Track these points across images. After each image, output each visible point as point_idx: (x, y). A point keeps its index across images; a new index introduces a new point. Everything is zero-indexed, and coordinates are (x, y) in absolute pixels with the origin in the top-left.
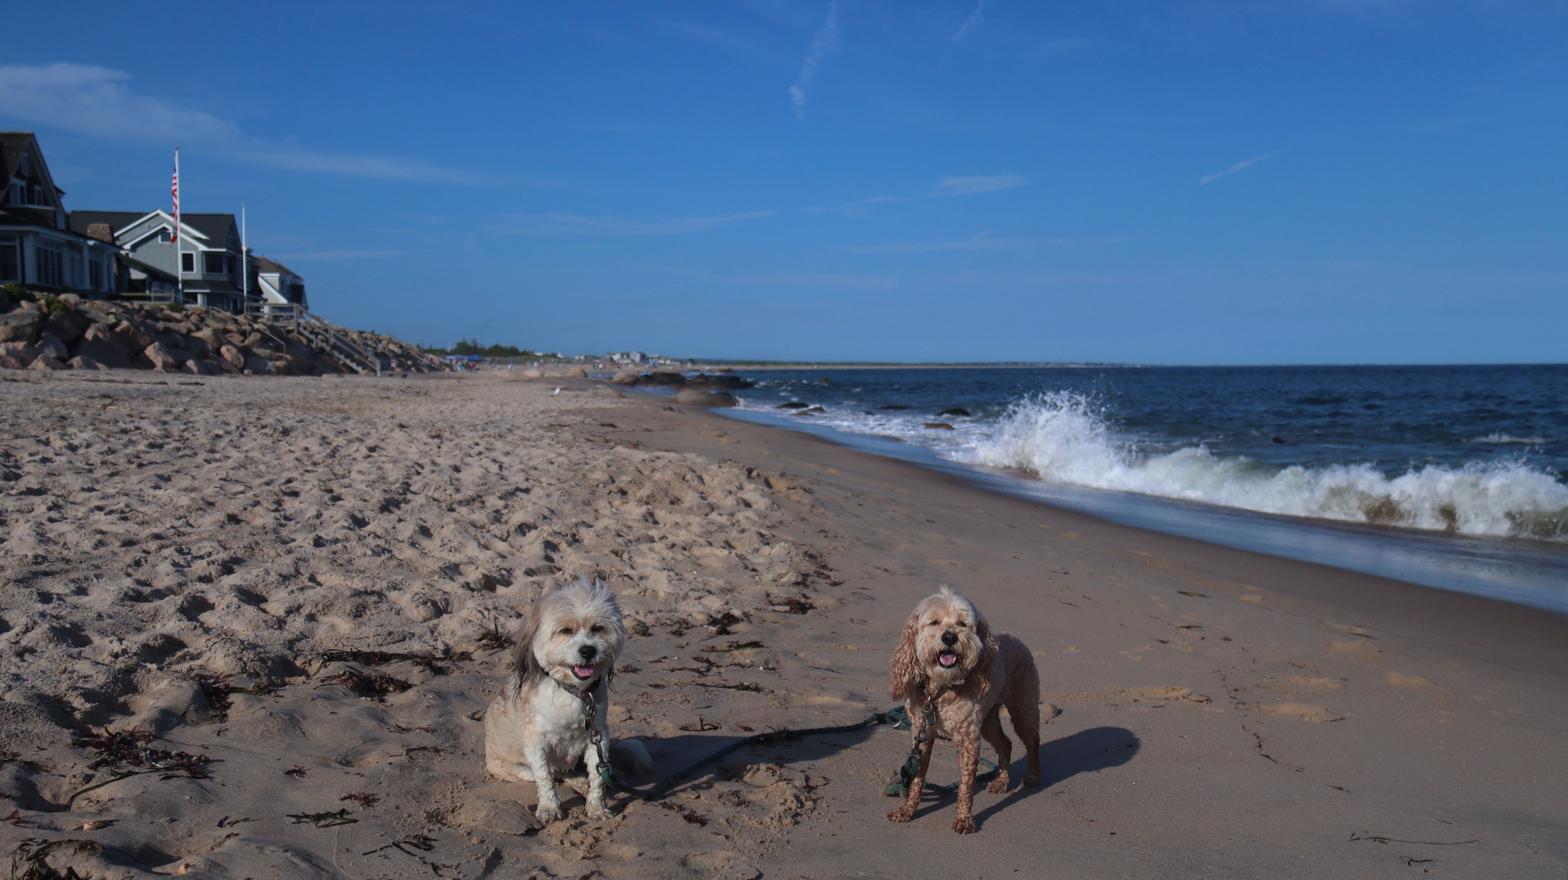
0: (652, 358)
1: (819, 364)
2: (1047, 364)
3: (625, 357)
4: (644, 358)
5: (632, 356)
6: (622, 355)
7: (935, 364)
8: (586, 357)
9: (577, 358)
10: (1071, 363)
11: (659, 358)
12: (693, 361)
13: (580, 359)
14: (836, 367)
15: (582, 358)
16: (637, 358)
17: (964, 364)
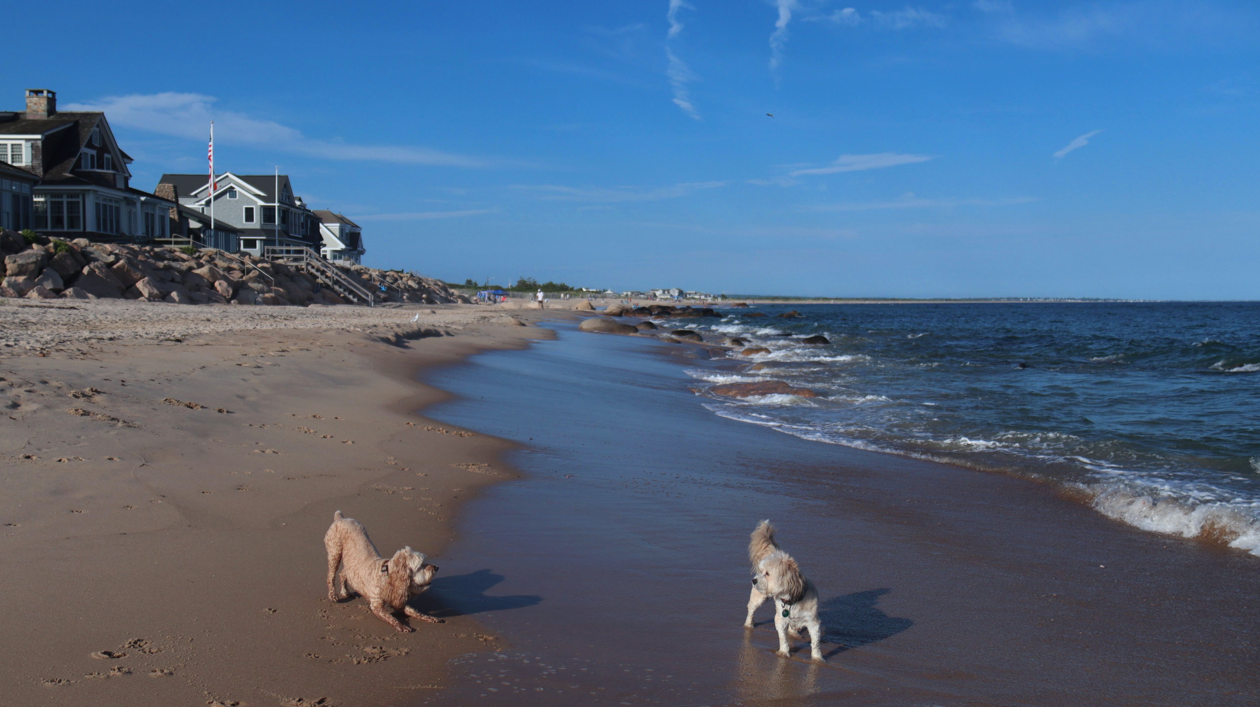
0: (690, 294)
1: (836, 299)
2: (1046, 299)
3: (666, 292)
4: (681, 293)
5: (671, 292)
6: (664, 292)
7: (942, 300)
8: (633, 293)
9: (625, 293)
10: (1068, 299)
11: (696, 293)
12: (724, 297)
13: (627, 295)
14: (850, 302)
15: (629, 293)
16: (676, 294)
17: (970, 299)
